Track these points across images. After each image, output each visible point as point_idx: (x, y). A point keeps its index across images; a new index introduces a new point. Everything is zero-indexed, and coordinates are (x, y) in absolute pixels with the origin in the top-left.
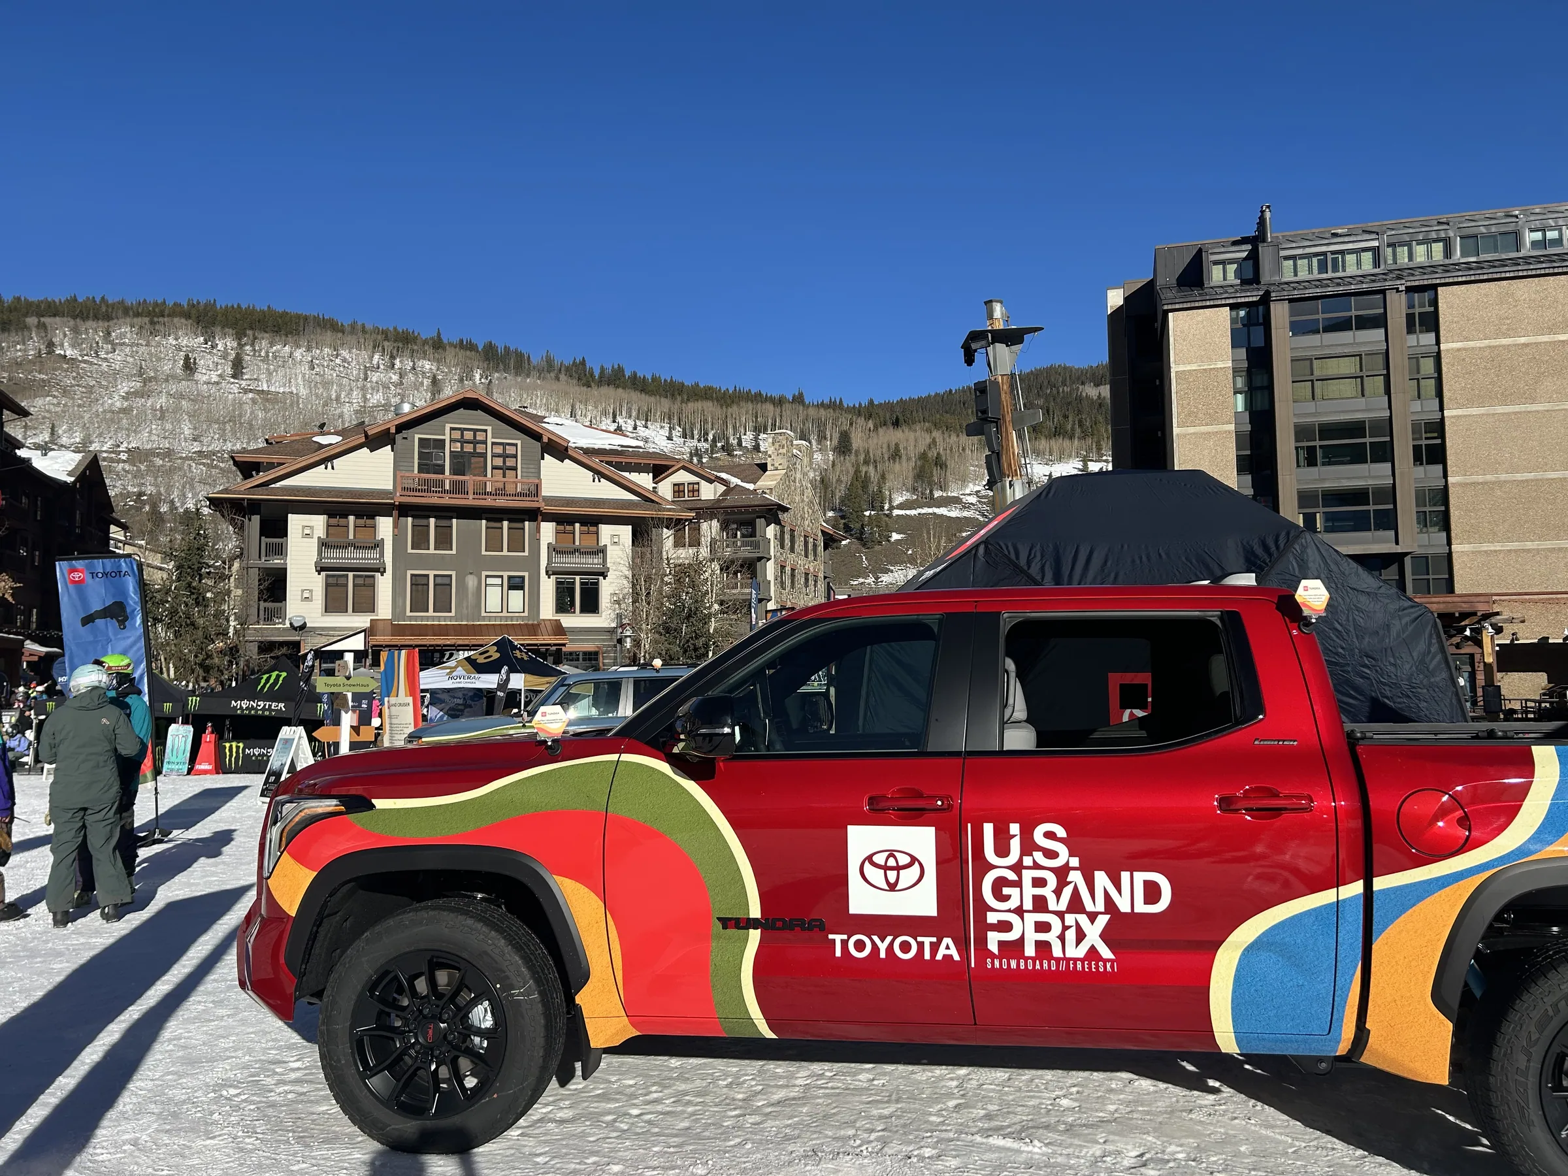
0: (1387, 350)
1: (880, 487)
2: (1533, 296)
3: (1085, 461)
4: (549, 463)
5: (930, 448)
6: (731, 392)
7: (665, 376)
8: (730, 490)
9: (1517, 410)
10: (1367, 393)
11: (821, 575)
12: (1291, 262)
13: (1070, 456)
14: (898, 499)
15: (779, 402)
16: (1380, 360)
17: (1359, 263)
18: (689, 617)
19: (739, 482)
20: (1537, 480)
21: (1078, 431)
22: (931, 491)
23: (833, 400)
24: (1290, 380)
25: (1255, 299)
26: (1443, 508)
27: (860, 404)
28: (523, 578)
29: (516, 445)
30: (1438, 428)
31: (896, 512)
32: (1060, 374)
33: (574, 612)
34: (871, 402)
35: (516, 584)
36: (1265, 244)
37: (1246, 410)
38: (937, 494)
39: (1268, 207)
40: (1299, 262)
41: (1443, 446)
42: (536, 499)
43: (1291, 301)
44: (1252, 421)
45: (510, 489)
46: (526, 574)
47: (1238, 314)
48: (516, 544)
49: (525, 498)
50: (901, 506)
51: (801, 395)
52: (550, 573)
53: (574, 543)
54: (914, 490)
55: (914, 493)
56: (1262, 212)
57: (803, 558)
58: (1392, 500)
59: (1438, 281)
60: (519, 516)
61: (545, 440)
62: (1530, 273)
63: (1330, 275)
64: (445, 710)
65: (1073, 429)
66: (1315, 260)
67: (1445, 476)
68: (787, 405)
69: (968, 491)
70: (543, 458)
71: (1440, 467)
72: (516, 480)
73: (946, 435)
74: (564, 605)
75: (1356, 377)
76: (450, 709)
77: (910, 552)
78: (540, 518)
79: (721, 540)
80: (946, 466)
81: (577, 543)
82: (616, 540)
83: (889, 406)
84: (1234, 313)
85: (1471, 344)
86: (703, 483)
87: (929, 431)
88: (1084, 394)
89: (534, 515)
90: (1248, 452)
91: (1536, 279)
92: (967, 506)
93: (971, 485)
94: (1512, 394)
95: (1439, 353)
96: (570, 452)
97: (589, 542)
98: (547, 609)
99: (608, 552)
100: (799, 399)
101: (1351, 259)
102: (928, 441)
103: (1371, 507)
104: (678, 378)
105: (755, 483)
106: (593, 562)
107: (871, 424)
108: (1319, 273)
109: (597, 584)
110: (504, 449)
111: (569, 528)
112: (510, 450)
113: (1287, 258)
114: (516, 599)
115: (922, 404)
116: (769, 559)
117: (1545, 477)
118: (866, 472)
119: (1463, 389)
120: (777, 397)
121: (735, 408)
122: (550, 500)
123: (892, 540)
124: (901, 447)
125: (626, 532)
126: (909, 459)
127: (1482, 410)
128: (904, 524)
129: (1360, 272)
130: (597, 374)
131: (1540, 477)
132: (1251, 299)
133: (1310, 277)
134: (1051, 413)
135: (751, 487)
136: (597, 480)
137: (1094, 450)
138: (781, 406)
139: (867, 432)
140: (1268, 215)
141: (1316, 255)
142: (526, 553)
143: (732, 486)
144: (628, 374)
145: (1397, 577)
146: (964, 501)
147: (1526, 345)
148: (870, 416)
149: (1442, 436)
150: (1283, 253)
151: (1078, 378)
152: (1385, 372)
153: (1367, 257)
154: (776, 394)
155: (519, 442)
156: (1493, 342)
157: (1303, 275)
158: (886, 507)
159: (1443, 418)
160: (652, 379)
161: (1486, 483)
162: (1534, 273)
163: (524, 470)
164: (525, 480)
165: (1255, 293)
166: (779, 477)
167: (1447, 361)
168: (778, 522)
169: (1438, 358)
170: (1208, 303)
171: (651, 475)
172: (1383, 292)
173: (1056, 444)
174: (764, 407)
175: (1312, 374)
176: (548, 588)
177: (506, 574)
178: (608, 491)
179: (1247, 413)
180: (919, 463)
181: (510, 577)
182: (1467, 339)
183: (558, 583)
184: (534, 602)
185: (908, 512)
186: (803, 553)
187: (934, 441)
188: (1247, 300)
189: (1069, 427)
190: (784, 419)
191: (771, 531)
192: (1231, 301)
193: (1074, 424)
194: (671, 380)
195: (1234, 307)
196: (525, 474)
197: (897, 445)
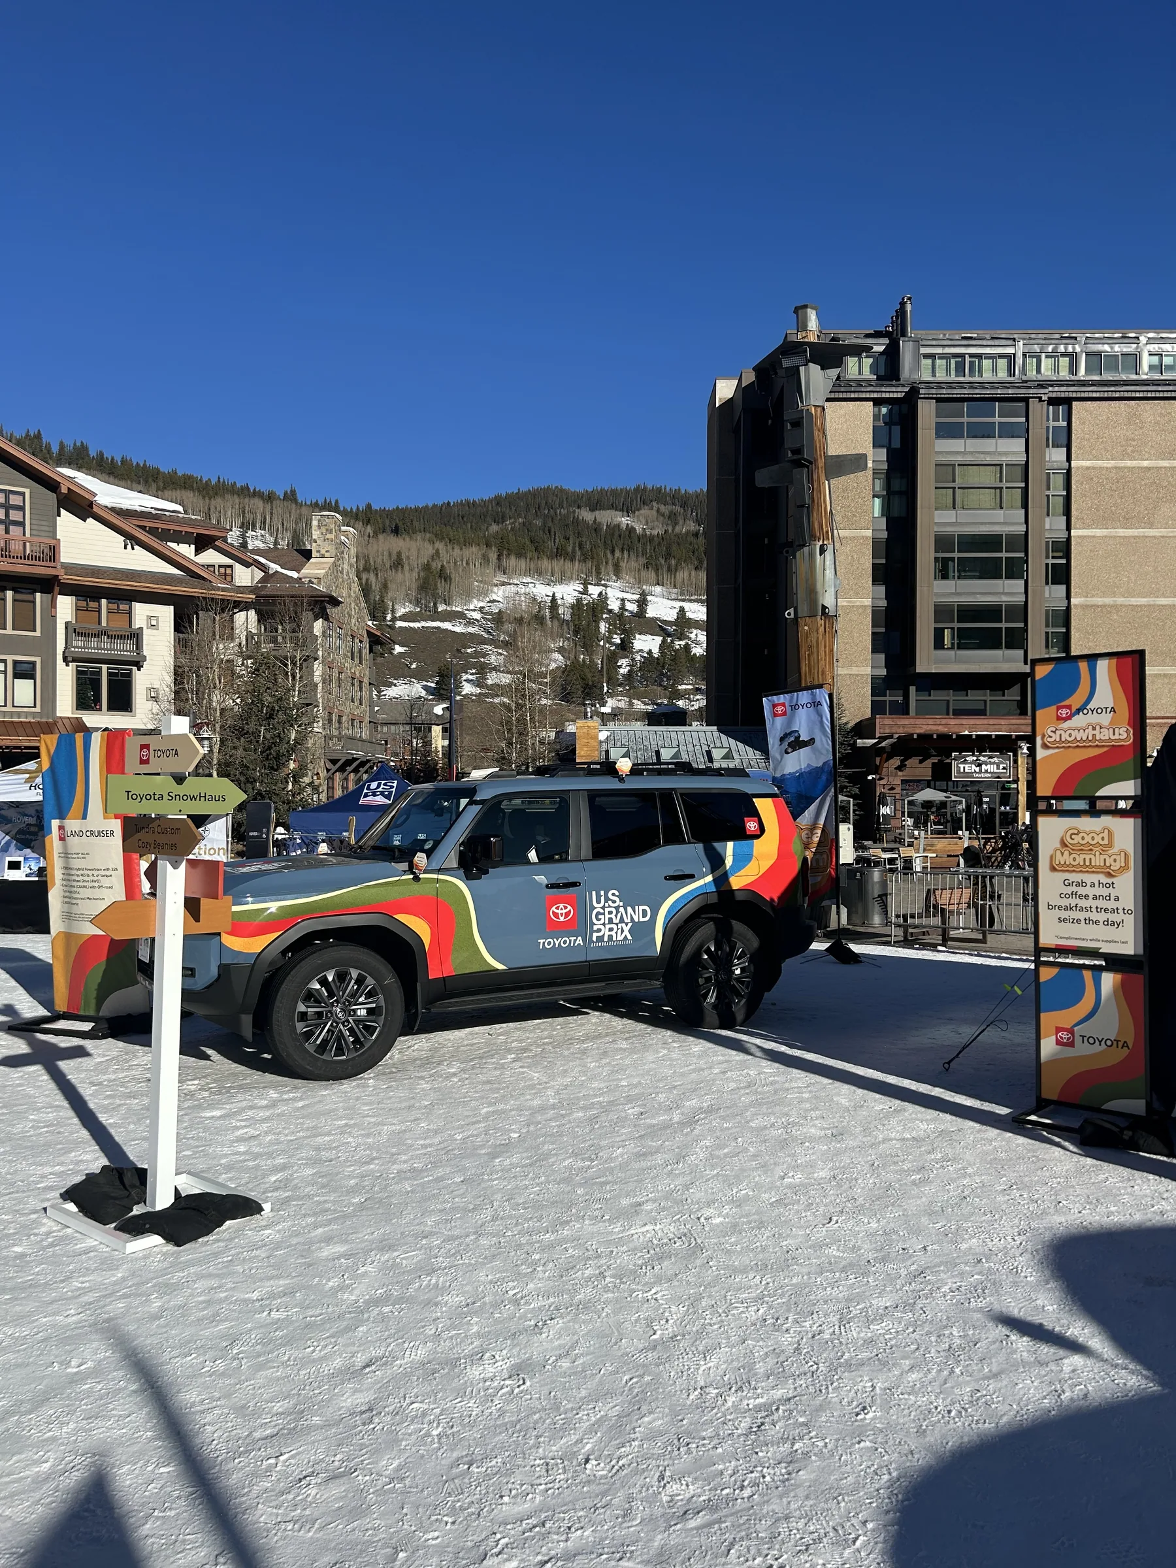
0: (1027, 462)
1: (382, 597)
2: (1158, 419)
3: (585, 584)
4: (66, 521)
5: (433, 559)
6: (213, 482)
7: (137, 459)
8: (268, 577)
9: (1136, 534)
10: (1004, 505)
11: (366, 681)
12: (929, 362)
13: (571, 578)
14: (401, 611)
15: (270, 498)
16: (1019, 472)
17: (994, 370)
18: (270, 717)
19: (279, 569)
20: (1150, 606)
21: (578, 553)
22: (435, 604)
23: (328, 501)
24: (933, 485)
25: (899, 395)
26: (1064, 630)
27: (358, 508)
28: (33, 664)
29: (23, 494)
30: (1064, 548)
31: (399, 624)
32: (557, 496)
33: (100, 710)
34: (369, 506)
35: (24, 672)
36: (906, 339)
37: (882, 515)
38: (441, 608)
39: (909, 299)
40: (938, 362)
41: (1068, 566)
42: (52, 564)
43: (938, 400)
44: (889, 528)
45: (16, 547)
46: (38, 660)
47: (880, 411)
48: (24, 621)
49: (37, 563)
50: (403, 618)
51: (293, 492)
52: (70, 659)
53: (99, 623)
54: (417, 602)
55: (417, 605)
56: (903, 304)
57: (349, 660)
58: (1022, 618)
59: (1074, 395)
60: (27, 584)
61: (64, 490)
62: (1158, 395)
63: (967, 379)
64: (13, 833)
65: (574, 551)
66: (953, 361)
67: (1068, 597)
68: (278, 502)
69: (472, 607)
70: (59, 515)
71: (1064, 587)
72: (23, 538)
73: (450, 547)
74: (86, 698)
75: (995, 488)
76: (20, 832)
77: (414, 666)
78: (57, 589)
79: (259, 635)
80: (451, 579)
81: (104, 623)
82: (154, 623)
83: (387, 513)
84: (876, 409)
85: (1100, 464)
86: (238, 568)
87: (432, 542)
88: (581, 518)
89: (50, 585)
90: (883, 561)
91: (1162, 402)
92: (471, 622)
93: (475, 601)
94: (1133, 518)
95: (1069, 470)
96: (95, 509)
97: (119, 624)
98: (65, 705)
99: (145, 637)
100: (291, 497)
101: (986, 363)
102: (431, 551)
103: (1003, 625)
104: (152, 463)
105: (298, 571)
106: (123, 650)
107: (369, 529)
108: (956, 376)
109: (129, 675)
110: (7, 498)
111: (93, 604)
112: (15, 500)
113: (926, 356)
114: (24, 691)
115: (421, 513)
116: (316, 659)
117: (1158, 603)
118: (367, 580)
119: (1090, 509)
120: (266, 493)
121: (219, 500)
122: (70, 568)
123: (396, 652)
124: (403, 556)
125: (166, 613)
126: (411, 570)
127: (1104, 532)
128: (407, 637)
129: (994, 379)
130: (55, 449)
131: (1152, 603)
132: (895, 395)
133: (949, 379)
134: (553, 534)
135: (294, 575)
136: (129, 547)
137: (594, 573)
138: (272, 503)
139: (366, 538)
140: (909, 307)
141: (955, 356)
142: (38, 633)
143: (271, 572)
144: (93, 453)
145: (1019, 698)
146: (469, 616)
147: (1148, 469)
148: (368, 522)
149: (1068, 556)
150: (923, 350)
151: (575, 501)
152: (1023, 485)
153: (1002, 363)
154: (264, 488)
155: (27, 491)
156: (1121, 464)
157: (941, 376)
158: (389, 617)
159: (1069, 538)
160: (122, 462)
161: (1105, 606)
162: (1161, 395)
163: (35, 527)
164: (36, 539)
165: (900, 389)
166: (329, 565)
167: (1077, 479)
168: (326, 618)
169: (1068, 475)
170: (852, 395)
171: (193, 547)
172: (1026, 400)
173: (558, 565)
174: (252, 502)
175: (954, 481)
176: (66, 678)
177: (10, 659)
178: (142, 561)
179: (884, 519)
180: (422, 574)
181: (15, 663)
182: (1096, 458)
183: (79, 673)
184: (48, 694)
185: (412, 625)
186: (349, 654)
187: (437, 551)
188: (891, 395)
189: (570, 549)
190: (275, 516)
191: (318, 626)
192: (875, 395)
193: (574, 548)
194: (145, 465)
195: (877, 402)
196: (34, 532)
197: (399, 554)
